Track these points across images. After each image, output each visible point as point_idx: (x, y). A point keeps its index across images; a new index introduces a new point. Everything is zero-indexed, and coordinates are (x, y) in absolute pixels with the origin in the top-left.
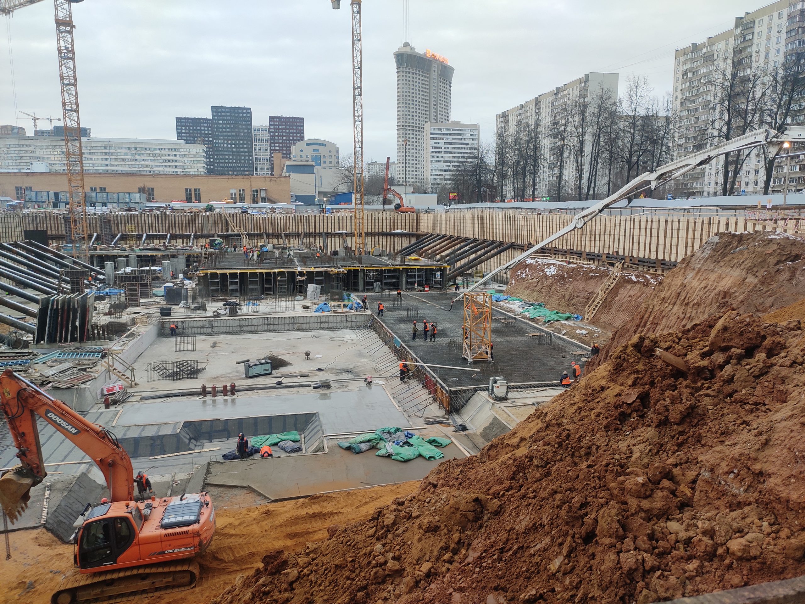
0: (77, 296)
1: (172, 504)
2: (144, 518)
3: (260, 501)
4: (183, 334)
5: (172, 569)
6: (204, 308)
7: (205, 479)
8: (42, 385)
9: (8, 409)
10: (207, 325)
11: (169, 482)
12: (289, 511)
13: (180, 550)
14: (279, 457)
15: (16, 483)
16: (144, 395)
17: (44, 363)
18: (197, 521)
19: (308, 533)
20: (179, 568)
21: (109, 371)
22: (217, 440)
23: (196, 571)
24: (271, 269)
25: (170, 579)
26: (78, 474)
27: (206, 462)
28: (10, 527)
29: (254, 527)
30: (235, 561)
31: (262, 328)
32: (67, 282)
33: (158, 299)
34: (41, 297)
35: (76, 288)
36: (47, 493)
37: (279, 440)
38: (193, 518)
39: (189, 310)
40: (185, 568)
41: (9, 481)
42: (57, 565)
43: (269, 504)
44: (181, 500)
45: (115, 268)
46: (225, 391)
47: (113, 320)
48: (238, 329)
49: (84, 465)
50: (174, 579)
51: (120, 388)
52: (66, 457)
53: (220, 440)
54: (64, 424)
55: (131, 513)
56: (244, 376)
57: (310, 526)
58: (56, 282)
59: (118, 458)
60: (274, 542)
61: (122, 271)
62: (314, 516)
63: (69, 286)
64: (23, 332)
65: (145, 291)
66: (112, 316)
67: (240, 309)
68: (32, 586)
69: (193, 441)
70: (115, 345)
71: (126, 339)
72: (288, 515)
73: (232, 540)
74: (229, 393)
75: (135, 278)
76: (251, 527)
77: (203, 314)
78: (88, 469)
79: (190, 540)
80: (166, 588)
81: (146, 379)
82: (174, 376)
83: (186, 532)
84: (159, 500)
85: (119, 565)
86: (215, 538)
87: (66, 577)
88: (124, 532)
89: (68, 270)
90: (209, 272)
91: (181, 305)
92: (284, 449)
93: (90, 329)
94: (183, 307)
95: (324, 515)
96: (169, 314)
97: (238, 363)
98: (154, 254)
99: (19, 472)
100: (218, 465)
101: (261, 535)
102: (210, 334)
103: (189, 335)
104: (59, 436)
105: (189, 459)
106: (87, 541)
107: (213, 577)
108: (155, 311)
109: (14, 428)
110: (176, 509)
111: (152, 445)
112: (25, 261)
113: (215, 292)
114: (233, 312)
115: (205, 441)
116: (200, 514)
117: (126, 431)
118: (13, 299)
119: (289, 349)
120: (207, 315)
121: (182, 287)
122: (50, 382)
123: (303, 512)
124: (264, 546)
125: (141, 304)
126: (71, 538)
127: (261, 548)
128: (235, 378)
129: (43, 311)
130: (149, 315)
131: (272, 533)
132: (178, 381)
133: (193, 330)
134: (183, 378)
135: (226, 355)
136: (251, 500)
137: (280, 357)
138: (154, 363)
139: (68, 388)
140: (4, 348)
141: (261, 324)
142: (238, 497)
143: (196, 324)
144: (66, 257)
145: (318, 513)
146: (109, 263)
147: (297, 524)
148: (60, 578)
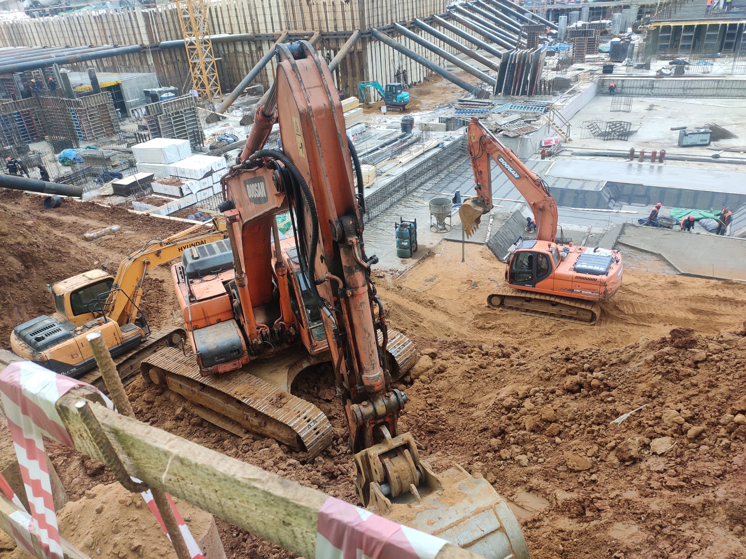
0: (532, 51)
1: (586, 253)
2: (561, 259)
3: (668, 270)
4: (621, 94)
5: (578, 305)
6: (647, 67)
7: (618, 238)
8: (496, 132)
9: (472, 151)
10: (648, 86)
11: (585, 233)
12: (698, 288)
13: (586, 292)
14: (698, 234)
15: (473, 209)
16: (576, 151)
17: (499, 113)
18: (606, 273)
19: (714, 314)
20: (583, 306)
21: (549, 126)
22: (636, 204)
23: (598, 313)
25: (575, 312)
26: (514, 210)
27: (621, 223)
28: (466, 239)
29: (659, 292)
30: (634, 316)
31: (709, 92)
32: (524, 37)
33: (603, 56)
34: (503, 51)
35: (532, 44)
36: (491, 220)
37: (701, 217)
38: (602, 269)
39: (631, 68)
40: (588, 308)
41: (468, 206)
42: (493, 275)
43: (677, 276)
44: (595, 251)
45: (568, 22)
46: (653, 157)
47: (559, 76)
48: (681, 91)
49: (519, 204)
50: (577, 313)
51: (556, 142)
52: (507, 195)
53: (639, 204)
54: (510, 169)
55: (551, 252)
56: (676, 144)
57: (717, 308)
58: (517, 37)
59: (547, 205)
60: (675, 312)
61: (574, 25)
62: (725, 300)
63: (525, 41)
64: (486, 84)
65: (592, 48)
66: (559, 72)
67: (688, 69)
68: (475, 285)
69: (612, 201)
70: (557, 101)
71: (567, 95)
72: (696, 292)
73: (634, 297)
74: (656, 160)
75: (585, 33)
76: (655, 291)
77: (646, 73)
78: (521, 208)
79: (597, 287)
80: (570, 318)
81: (579, 136)
82: (606, 136)
83: (595, 280)
84: (575, 247)
85: (536, 289)
86: (619, 291)
87: (499, 286)
88: (544, 265)
89: (527, 25)
90: (661, 25)
91: (624, 63)
92: (705, 227)
93: (538, 84)
94: (626, 65)
95: (737, 302)
96: (610, 72)
97: (672, 129)
98: (607, 5)
99: (475, 201)
100: (633, 228)
101: (664, 301)
102: (648, 95)
103: (627, 95)
104: (504, 177)
105: (606, 216)
106: (516, 264)
107: (611, 322)
108: (597, 67)
109: (475, 167)
110: (588, 258)
111: (575, 198)
112: (494, 16)
113: (664, 48)
114: (679, 72)
115: (623, 203)
116: (609, 268)
117: (556, 182)
118: (482, 54)
119: (738, 119)
120: (650, 75)
121: (628, 43)
122: (502, 130)
123: (713, 293)
124: (665, 312)
125: (586, 60)
126: (505, 258)
127: (662, 313)
128: (666, 145)
129: (504, 65)
130: (592, 72)
131: (675, 303)
132: (609, 141)
133: (632, 89)
134: (613, 139)
135: (661, 120)
136: (660, 267)
137: (723, 127)
138: (589, 122)
139: (514, 137)
140: (472, 97)
141: (710, 87)
142: (647, 261)
143: (635, 84)
144: (526, 12)
145: (729, 299)
146: (563, 17)
147: (703, 302)
148: (494, 285)
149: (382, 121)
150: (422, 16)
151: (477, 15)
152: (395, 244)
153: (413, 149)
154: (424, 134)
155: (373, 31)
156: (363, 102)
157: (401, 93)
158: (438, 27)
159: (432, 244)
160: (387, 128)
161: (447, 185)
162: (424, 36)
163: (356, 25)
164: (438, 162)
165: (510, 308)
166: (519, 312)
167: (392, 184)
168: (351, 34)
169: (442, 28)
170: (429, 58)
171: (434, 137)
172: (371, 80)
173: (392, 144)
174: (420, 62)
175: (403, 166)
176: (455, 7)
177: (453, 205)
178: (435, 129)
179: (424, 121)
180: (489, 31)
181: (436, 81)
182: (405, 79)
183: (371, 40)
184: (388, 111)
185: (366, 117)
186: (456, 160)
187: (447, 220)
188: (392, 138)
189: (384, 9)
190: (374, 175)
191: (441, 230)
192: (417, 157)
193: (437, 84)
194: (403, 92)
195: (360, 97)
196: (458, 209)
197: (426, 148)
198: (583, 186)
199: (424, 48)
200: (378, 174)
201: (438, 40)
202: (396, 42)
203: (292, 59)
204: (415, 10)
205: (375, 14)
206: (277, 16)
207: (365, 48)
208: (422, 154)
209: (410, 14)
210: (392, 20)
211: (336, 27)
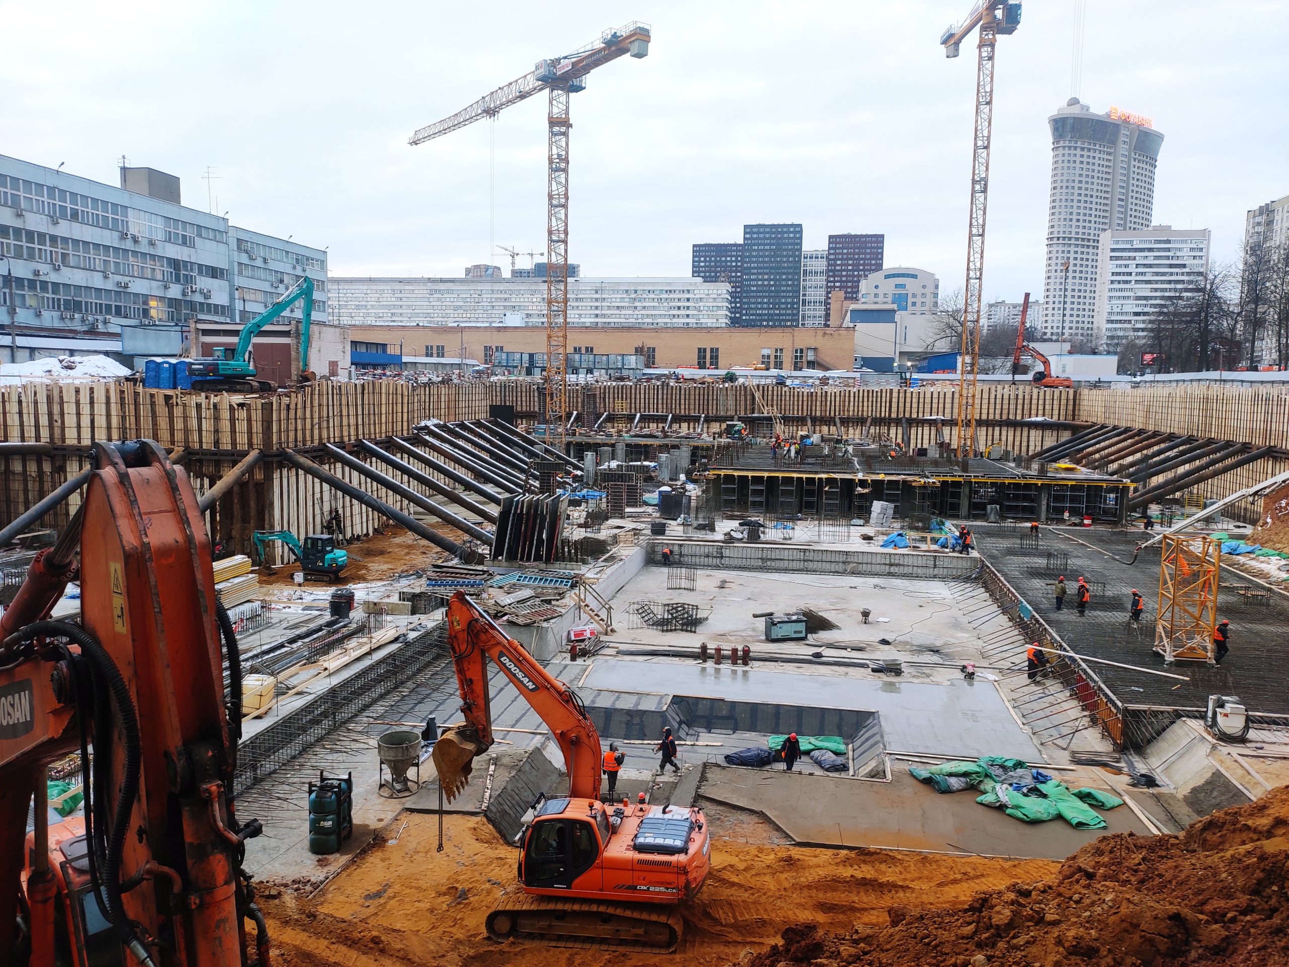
0: (546, 498)
1: (651, 815)
2: (613, 830)
3: (777, 839)
4: (679, 564)
5: (645, 916)
6: (712, 529)
7: (698, 787)
8: (496, 617)
9: (455, 645)
10: (715, 554)
11: (647, 783)
12: (824, 866)
13: (657, 889)
14: (811, 774)
15: (458, 747)
16: (623, 647)
17: (500, 587)
18: (684, 850)
19: (853, 909)
20: (654, 918)
21: (580, 608)
22: (719, 731)
23: (678, 928)
24: (816, 473)
25: (641, 931)
26: (530, 749)
27: (700, 762)
28: (446, 807)
29: (768, 878)
30: (736, 926)
31: (795, 565)
32: (535, 478)
33: (650, 510)
34: (503, 496)
35: (547, 487)
36: (492, 768)
37: (812, 747)
38: (678, 843)
39: (690, 528)
40: (663, 919)
41: (448, 742)
42: (497, 873)
43: (791, 848)
44: (664, 812)
45: (597, 461)
46: (734, 657)
47: (589, 535)
48: (760, 563)
49: (538, 737)
50: (646, 932)
51: (592, 633)
52: (517, 721)
53: (723, 731)
54: (520, 675)
55: (595, 818)
56: (763, 638)
57: (856, 899)
58: (523, 477)
59: (583, 734)
60: (797, 912)
61: (605, 466)
62: (864, 883)
63: (537, 484)
64: (479, 542)
65: (634, 498)
66: (589, 530)
67: (763, 533)
68: (464, 895)
69: (683, 726)
70: (588, 571)
71: (603, 564)
72: (822, 872)
73: (732, 891)
74: (739, 662)
75: (621, 477)
76: (763, 878)
77: (710, 536)
78: (543, 744)
79: (672, 878)
80: (635, 943)
81: (625, 625)
82: (664, 625)
83: (668, 864)
85: (575, 891)
86: (709, 882)
87: (507, 894)
88: (584, 844)
89: (538, 461)
90: (722, 473)
91: (680, 520)
92: (819, 763)
93: (559, 544)
94: (683, 524)
95: (881, 885)
96: (662, 532)
97: (755, 616)
98: (649, 443)
99: (461, 732)
100: (718, 770)
101: (777, 894)
102: (717, 567)
103: (689, 566)
104: (512, 690)
106: (537, 847)
107: (702, 943)
108: (643, 526)
109: (461, 672)
110: (656, 823)
111: (628, 723)
112: (488, 446)
113: (729, 503)
114: (754, 537)
115: (700, 730)
116: (689, 840)
117: (596, 697)
118: (471, 498)
119: (836, 603)
120: (716, 539)
121: (683, 494)
122: (505, 614)
123: (847, 872)
124: (781, 913)
125: (626, 515)
126: (517, 838)
127: (777, 915)
128: (750, 639)
129: (504, 515)
130: (636, 532)
131: (794, 895)
132: (669, 633)
133: (694, 558)
134: (675, 630)
135: (738, 602)
136: (764, 835)
137: (820, 614)
138: (638, 603)
139: (527, 625)
140: (455, 562)
141: (795, 558)
142: (744, 826)
143: (698, 551)
144: (537, 444)
145: (870, 880)
146: (589, 453)
147: (835, 890)
148: (499, 893)
149: (294, 597)
150: (373, 437)
151: (461, 443)
152: (306, 826)
153: (350, 646)
154: (372, 620)
155: (286, 453)
156: (259, 565)
157: (332, 551)
158: (399, 455)
159: (380, 820)
160: (303, 609)
161: (412, 708)
162: (375, 467)
163: (255, 441)
164: (396, 666)
165: (531, 936)
166: (545, 943)
167: (307, 709)
168: (245, 454)
169: (406, 456)
170: (384, 500)
171: (390, 625)
172: (277, 528)
173: (311, 638)
174: (368, 504)
175: (330, 675)
176: (426, 427)
177: (423, 743)
178: (393, 610)
179: (373, 598)
180: (481, 466)
181: (395, 535)
182: (342, 531)
183: (281, 466)
184: (306, 580)
185: (264, 590)
186: (429, 664)
187: (411, 773)
188: (313, 626)
189: (308, 421)
190: (272, 693)
191: (399, 791)
192: (358, 659)
193: (398, 540)
194: (336, 551)
195: (254, 557)
196: (431, 750)
197: (375, 643)
198: (637, 704)
199: (375, 484)
200: (281, 691)
201: (399, 473)
202: (327, 473)
203: (122, 466)
204: (360, 428)
205: (292, 427)
206: (104, 418)
207: (269, 479)
208: (368, 654)
209: (353, 432)
210: (320, 438)
211: (217, 443)
